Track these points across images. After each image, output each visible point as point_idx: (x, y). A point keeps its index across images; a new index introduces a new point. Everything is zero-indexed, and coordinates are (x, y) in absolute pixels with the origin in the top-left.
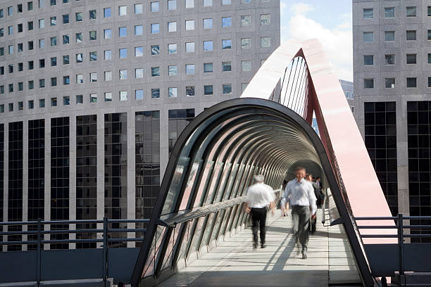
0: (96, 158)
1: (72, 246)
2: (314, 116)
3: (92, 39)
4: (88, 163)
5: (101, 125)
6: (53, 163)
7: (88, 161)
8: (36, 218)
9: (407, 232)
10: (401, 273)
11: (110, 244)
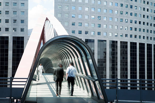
0: (120, 59)
1: (129, 88)
2: (42, 42)
3: (122, 14)
4: (123, 57)
5: (119, 45)
6: (136, 58)
7: (123, 58)
8: (142, 78)
9: (9, 83)
10: (11, 98)
11: (116, 87)
